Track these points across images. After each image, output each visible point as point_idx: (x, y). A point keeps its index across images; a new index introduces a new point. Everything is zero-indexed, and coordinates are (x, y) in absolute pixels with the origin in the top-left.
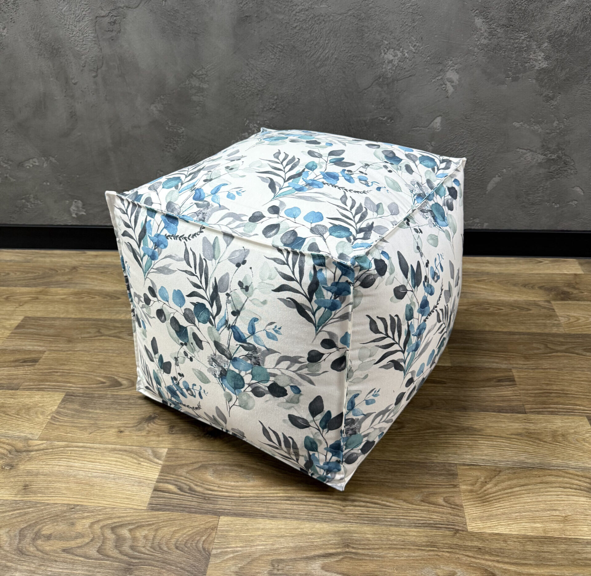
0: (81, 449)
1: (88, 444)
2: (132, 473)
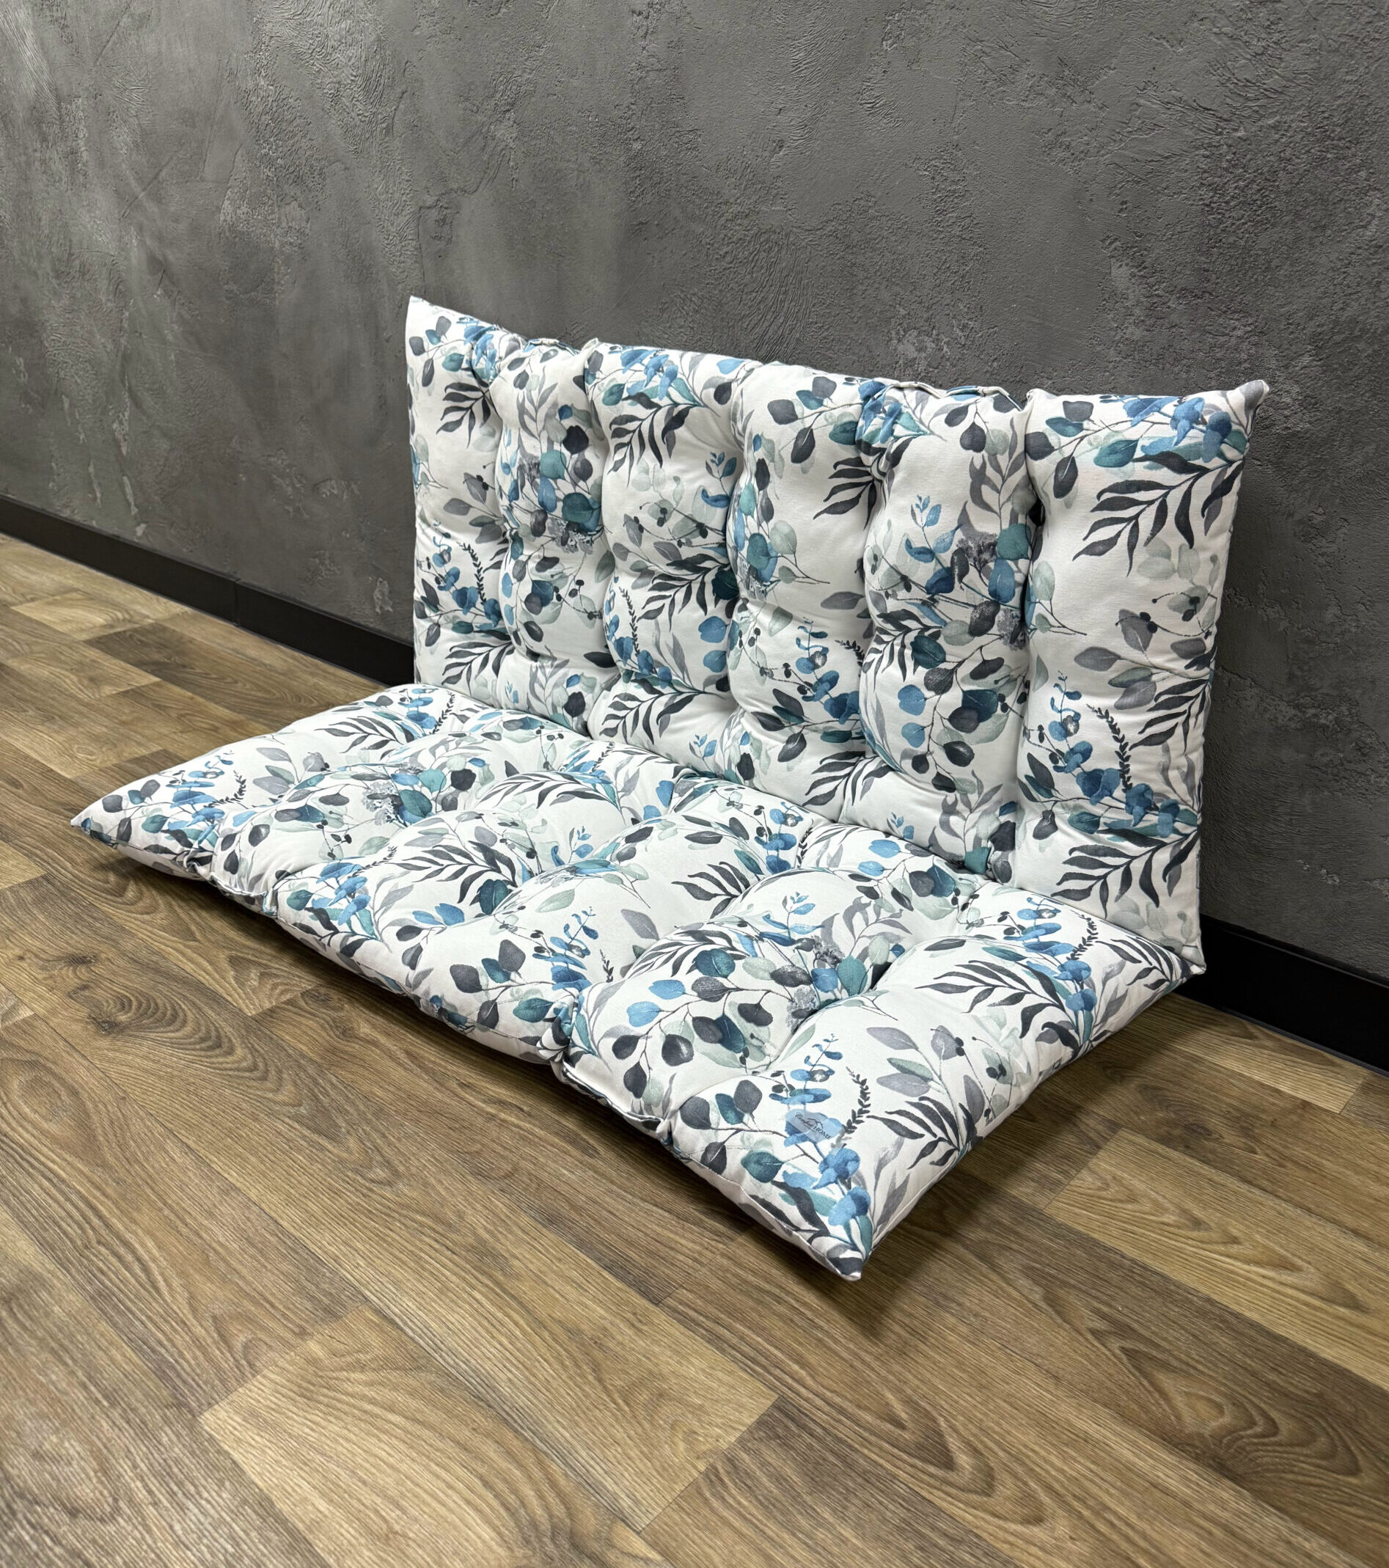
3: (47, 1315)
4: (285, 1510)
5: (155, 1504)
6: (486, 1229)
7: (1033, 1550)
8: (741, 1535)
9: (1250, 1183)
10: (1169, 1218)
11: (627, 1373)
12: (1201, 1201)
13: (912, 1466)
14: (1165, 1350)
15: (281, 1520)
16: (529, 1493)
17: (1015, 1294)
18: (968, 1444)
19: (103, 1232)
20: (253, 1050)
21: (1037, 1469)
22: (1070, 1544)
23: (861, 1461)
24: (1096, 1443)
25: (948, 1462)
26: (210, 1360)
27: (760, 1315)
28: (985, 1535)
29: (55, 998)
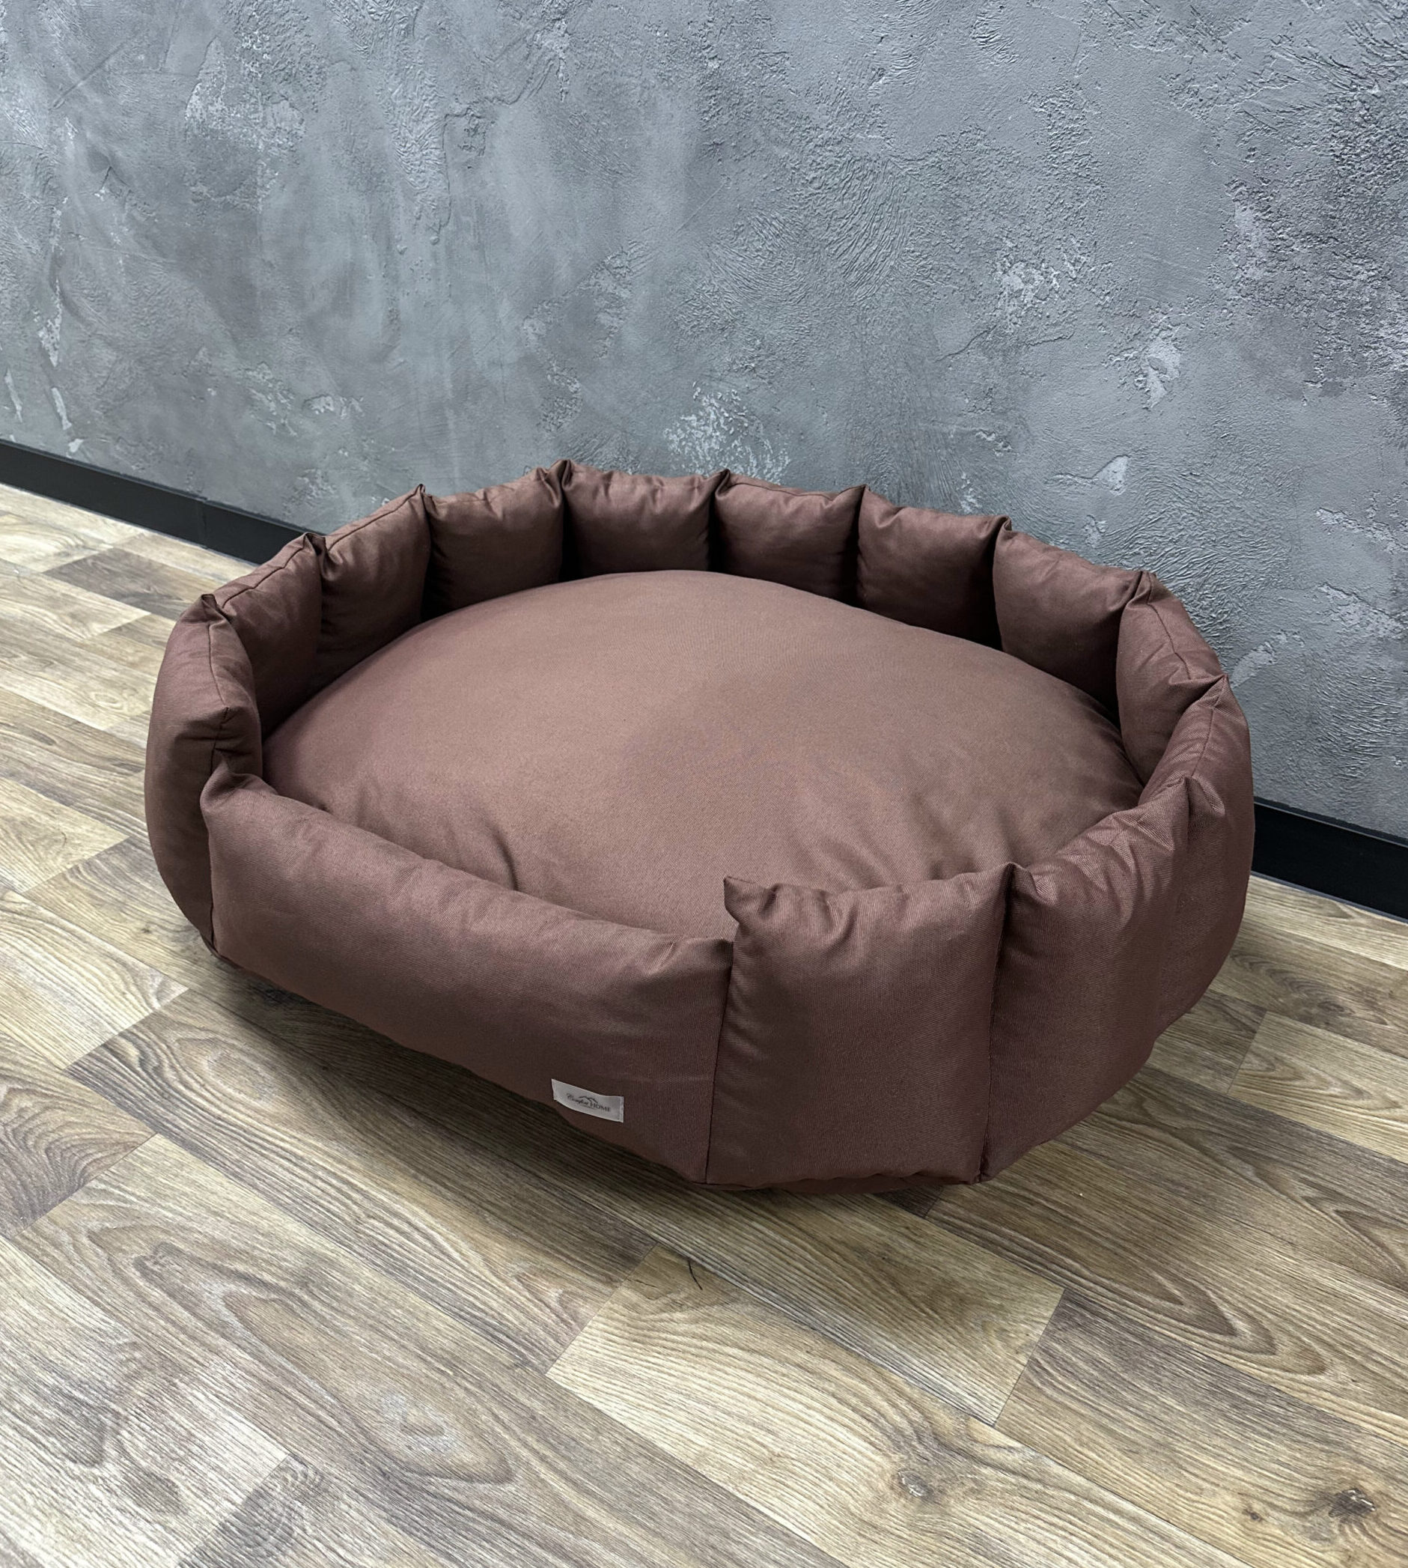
0: (64, 934)
1: (82, 931)
2: (99, 1003)
3: (350, 1295)
4: (667, 1448)
5: (543, 1459)
7: (1326, 1395)
8: (1082, 1416)
9: (1390, 1052)
10: (1336, 1090)
11: (923, 1284)
12: (1356, 1073)
13: (1201, 1336)
14: (1373, 1210)
16: (882, 1403)
17: (1230, 1172)
18: (1238, 1310)
19: (367, 1204)
21: (1305, 1326)
22: (1352, 1386)
23: (1156, 1337)
24: (1345, 1298)
25: (1228, 1328)
26: (533, 1319)
27: (1020, 1218)
28: (1283, 1388)
29: (202, 970)
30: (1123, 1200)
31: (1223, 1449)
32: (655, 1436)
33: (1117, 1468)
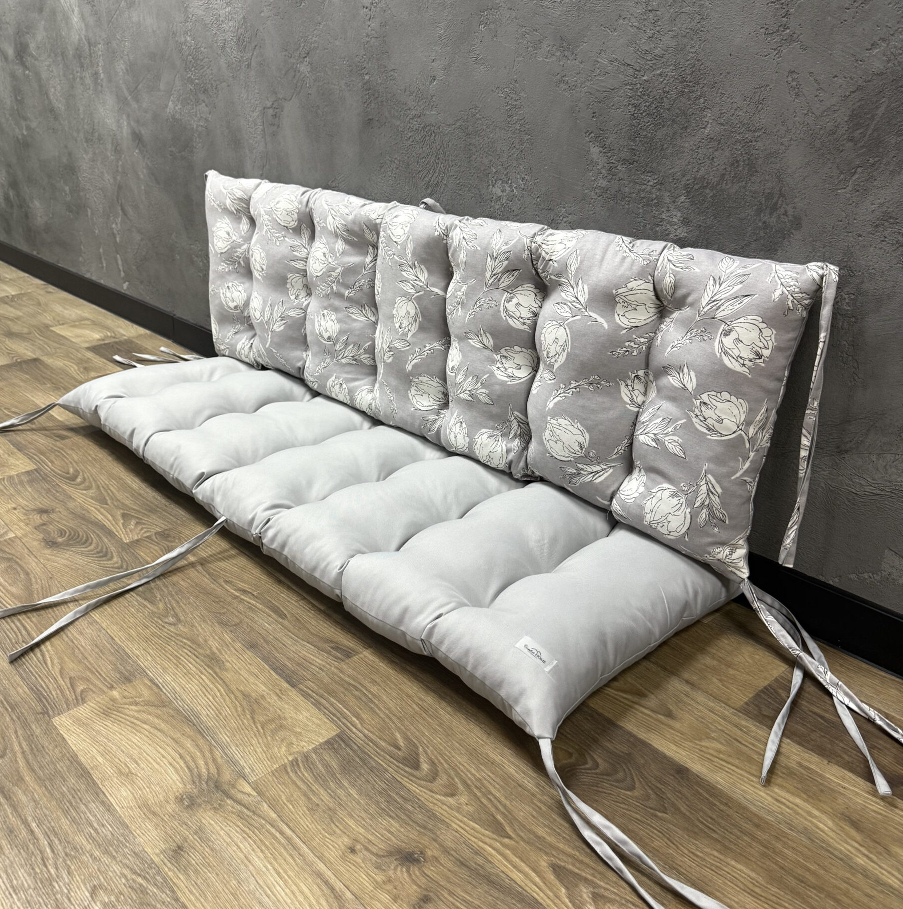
4: (83, 760)
5: (23, 752)
6: (217, 648)
7: (444, 807)
8: (300, 788)
11: (267, 716)
13: (397, 766)
15: (80, 764)
16: (201, 763)
18: (430, 759)
20: (122, 559)
21: (462, 774)
22: (465, 807)
23: (373, 763)
25: (416, 766)
26: (63, 696)
27: (345, 695)
28: (422, 799)
29: (28, 529)
30: (409, 696)
31: (363, 819)
32: (81, 753)
33: (298, 814)
